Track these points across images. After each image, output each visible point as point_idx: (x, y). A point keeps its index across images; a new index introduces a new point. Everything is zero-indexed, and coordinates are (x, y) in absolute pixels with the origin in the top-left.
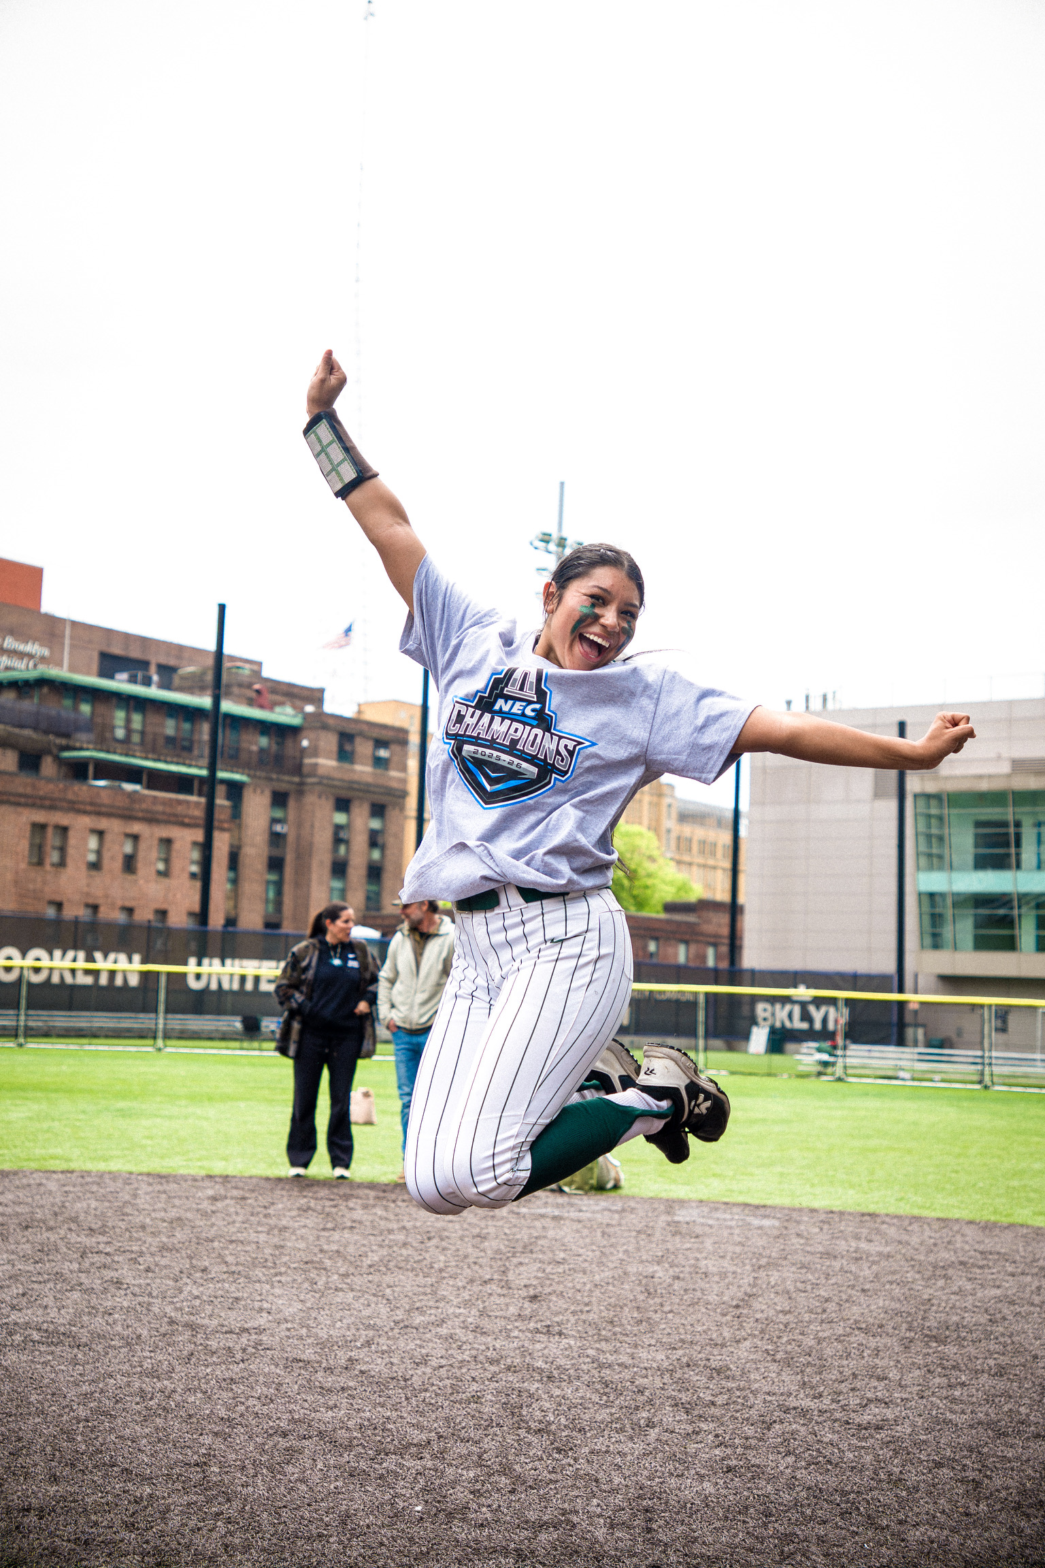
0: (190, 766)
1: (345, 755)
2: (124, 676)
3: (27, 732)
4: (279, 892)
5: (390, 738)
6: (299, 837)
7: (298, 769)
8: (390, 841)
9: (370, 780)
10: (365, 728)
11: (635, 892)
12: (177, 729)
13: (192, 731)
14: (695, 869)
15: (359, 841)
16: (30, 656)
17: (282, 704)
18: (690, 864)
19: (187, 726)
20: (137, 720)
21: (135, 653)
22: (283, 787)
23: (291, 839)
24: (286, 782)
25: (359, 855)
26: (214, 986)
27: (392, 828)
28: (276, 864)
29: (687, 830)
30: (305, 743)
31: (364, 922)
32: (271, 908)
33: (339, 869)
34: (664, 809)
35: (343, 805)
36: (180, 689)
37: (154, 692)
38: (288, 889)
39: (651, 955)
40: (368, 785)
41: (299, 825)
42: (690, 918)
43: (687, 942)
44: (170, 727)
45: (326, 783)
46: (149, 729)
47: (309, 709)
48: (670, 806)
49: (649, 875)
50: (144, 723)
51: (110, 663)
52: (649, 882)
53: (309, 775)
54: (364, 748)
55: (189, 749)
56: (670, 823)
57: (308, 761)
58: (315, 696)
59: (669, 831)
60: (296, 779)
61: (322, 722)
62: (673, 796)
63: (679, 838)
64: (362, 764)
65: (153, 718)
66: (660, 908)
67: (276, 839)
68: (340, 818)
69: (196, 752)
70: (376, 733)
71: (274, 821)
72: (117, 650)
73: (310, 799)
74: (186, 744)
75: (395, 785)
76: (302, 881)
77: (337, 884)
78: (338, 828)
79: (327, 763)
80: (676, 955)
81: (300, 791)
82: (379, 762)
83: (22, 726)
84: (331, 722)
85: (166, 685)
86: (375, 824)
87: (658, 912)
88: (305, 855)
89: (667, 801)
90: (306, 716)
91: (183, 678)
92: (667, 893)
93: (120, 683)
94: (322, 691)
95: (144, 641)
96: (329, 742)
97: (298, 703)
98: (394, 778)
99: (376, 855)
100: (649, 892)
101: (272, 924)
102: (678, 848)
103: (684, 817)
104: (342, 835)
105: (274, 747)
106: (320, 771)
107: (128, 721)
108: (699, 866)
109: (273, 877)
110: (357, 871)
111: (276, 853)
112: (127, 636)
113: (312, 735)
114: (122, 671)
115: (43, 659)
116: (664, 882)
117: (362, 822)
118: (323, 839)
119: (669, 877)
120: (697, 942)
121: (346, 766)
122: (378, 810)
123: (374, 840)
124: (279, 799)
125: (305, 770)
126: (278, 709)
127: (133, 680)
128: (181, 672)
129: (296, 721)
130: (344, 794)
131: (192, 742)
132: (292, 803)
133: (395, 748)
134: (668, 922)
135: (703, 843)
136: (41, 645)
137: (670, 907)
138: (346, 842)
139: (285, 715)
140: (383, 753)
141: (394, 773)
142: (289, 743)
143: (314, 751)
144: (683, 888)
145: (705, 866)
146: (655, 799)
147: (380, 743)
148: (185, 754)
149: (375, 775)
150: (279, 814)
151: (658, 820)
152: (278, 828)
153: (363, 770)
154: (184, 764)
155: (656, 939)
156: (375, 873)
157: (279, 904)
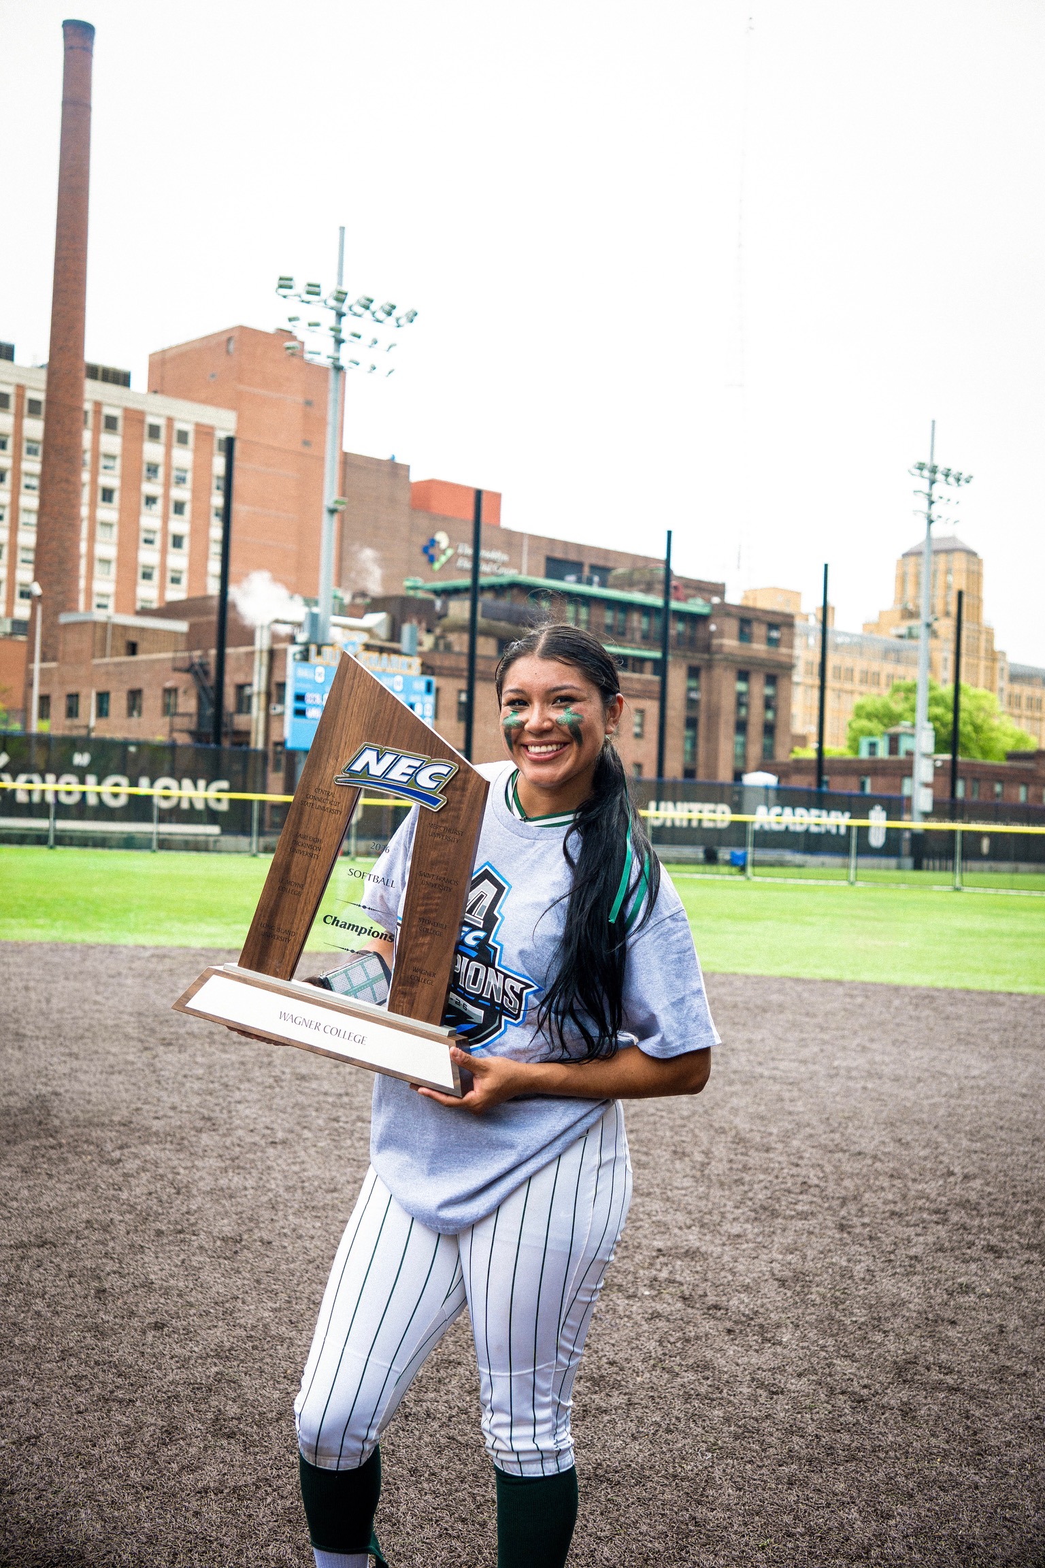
0: (625, 647)
1: (744, 636)
2: (572, 578)
3: (503, 624)
4: (694, 745)
5: (781, 623)
6: (709, 702)
7: (708, 648)
8: (781, 704)
9: (764, 655)
10: (760, 614)
11: (981, 743)
12: (614, 618)
13: (625, 621)
14: (1024, 721)
15: (757, 704)
16: (494, 562)
17: (693, 596)
18: (1020, 717)
19: (620, 616)
20: (584, 613)
21: (572, 556)
22: (695, 663)
23: (703, 706)
24: (698, 659)
25: (757, 715)
26: (669, 824)
27: (782, 694)
28: (691, 723)
29: (1017, 688)
30: (713, 627)
31: (763, 768)
32: (688, 757)
33: (741, 727)
34: (997, 672)
35: (743, 676)
36: (614, 586)
37: (595, 590)
38: (701, 743)
39: (997, 795)
40: (764, 660)
41: (710, 692)
42: (1029, 765)
43: (1026, 785)
44: (608, 617)
45: (730, 660)
46: (594, 619)
47: (716, 600)
48: (1002, 669)
49: (992, 730)
50: (589, 614)
51: (556, 567)
52: (994, 735)
53: (717, 653)
54: (759, 630)
55: (623, 634)
56: (1002, 683)
57: (715, 642)
58: (719, 589)
59: (1001, 690)
60: (706, 656)
61: (725, 610)
62: (1004, 661)
63: (1010, 696)
64: (757, 643)
65: (596, 611)
66: (1002, 756)
67: (692, 704)
68: (741, 687)
69: (629, 637)
70: (769, 618)
71: (690, 689)
72: (558, 554)
73: (718, 672)
74: (621, 630)
75: (783, 659)
76: (712, 738)
77: (740, 739)
78: (740, 695)
79: (730, 643)
80: (1018, 795)
81: (710, 666)
82: (772, 642)
83: (499, 619)
84: (734, 611)
85: (603, 584)
86: (769, 691)
87: (1000, 760)
88: (714, 715)
89: (998, 665)
90: (714, 606)
91: (617, 577)
92: (1008, 744)
93: (569, 584)
94: (723, 585)
95: (579, 548)
96: (732, 626)
97: (707, 596)
98: (782, 655)
99: (770, 715)
100: (992, 744)
101: (689, 773)
102: (1010, 703)
103: (1015, 678)
104: (744, 699)
105: (689, 632)
106: (726, 650)
107: (577, 613)
108: (1027, 718)
109: (689, 733)
110: (755, 729)
111: (693, 714)
112: (566, 544)
113: (718, 620)
114: (570, 573)
115: (504, 564)
116: (1005, 734)
117: (758, 689)
118: (727, 703)
119: (1009, 731)
120: (1036, 784)
121: (745, 645)
122: (771, 680)
123: (768, 704)
124: (693, 673)
125: (714, 648)
126: (691, 601)
127: (579, 581)
128: (614, 573)
129: (705, 610)
130: (744, 667)
131: (625, 629)
132: (703, 674)
133: (785, 630)
134: (1011, 768)
135: (1030, 699)
136: (503, 552)
137: (1012, 756)
138: (747, 705)
139: (696, 605)
140: (775, 634)
141: (783, 650)
142: (701, 628)
143: (720, 634)
144: (1021, 740)
145: (1032, 718)
146: (989, 664)
147: (772, 626)
148: (621, 638)
149: (768, 652)
150: (693, 684)
151: (992, 682)
152: (693, 695)
153: (759, 648)
154: (620, 646)
155: (1001, 782)
156: (769, 729)
157: (694, 754)
